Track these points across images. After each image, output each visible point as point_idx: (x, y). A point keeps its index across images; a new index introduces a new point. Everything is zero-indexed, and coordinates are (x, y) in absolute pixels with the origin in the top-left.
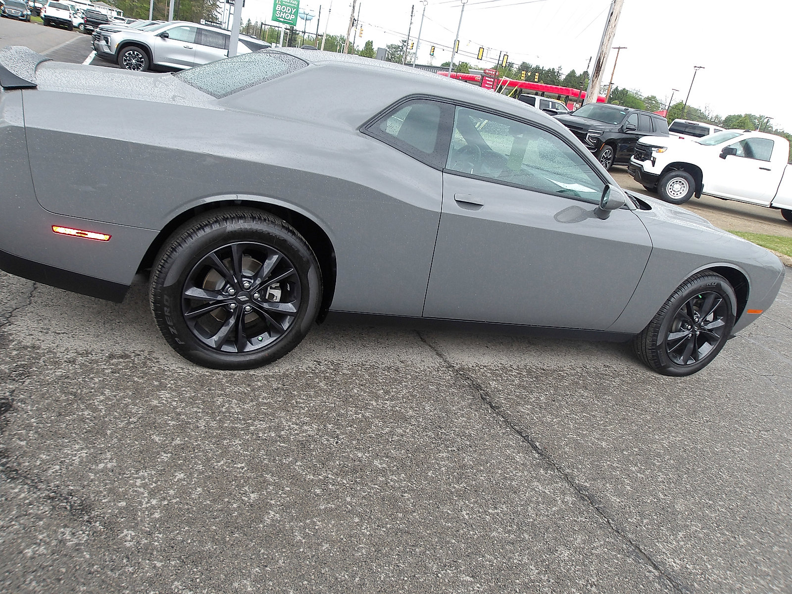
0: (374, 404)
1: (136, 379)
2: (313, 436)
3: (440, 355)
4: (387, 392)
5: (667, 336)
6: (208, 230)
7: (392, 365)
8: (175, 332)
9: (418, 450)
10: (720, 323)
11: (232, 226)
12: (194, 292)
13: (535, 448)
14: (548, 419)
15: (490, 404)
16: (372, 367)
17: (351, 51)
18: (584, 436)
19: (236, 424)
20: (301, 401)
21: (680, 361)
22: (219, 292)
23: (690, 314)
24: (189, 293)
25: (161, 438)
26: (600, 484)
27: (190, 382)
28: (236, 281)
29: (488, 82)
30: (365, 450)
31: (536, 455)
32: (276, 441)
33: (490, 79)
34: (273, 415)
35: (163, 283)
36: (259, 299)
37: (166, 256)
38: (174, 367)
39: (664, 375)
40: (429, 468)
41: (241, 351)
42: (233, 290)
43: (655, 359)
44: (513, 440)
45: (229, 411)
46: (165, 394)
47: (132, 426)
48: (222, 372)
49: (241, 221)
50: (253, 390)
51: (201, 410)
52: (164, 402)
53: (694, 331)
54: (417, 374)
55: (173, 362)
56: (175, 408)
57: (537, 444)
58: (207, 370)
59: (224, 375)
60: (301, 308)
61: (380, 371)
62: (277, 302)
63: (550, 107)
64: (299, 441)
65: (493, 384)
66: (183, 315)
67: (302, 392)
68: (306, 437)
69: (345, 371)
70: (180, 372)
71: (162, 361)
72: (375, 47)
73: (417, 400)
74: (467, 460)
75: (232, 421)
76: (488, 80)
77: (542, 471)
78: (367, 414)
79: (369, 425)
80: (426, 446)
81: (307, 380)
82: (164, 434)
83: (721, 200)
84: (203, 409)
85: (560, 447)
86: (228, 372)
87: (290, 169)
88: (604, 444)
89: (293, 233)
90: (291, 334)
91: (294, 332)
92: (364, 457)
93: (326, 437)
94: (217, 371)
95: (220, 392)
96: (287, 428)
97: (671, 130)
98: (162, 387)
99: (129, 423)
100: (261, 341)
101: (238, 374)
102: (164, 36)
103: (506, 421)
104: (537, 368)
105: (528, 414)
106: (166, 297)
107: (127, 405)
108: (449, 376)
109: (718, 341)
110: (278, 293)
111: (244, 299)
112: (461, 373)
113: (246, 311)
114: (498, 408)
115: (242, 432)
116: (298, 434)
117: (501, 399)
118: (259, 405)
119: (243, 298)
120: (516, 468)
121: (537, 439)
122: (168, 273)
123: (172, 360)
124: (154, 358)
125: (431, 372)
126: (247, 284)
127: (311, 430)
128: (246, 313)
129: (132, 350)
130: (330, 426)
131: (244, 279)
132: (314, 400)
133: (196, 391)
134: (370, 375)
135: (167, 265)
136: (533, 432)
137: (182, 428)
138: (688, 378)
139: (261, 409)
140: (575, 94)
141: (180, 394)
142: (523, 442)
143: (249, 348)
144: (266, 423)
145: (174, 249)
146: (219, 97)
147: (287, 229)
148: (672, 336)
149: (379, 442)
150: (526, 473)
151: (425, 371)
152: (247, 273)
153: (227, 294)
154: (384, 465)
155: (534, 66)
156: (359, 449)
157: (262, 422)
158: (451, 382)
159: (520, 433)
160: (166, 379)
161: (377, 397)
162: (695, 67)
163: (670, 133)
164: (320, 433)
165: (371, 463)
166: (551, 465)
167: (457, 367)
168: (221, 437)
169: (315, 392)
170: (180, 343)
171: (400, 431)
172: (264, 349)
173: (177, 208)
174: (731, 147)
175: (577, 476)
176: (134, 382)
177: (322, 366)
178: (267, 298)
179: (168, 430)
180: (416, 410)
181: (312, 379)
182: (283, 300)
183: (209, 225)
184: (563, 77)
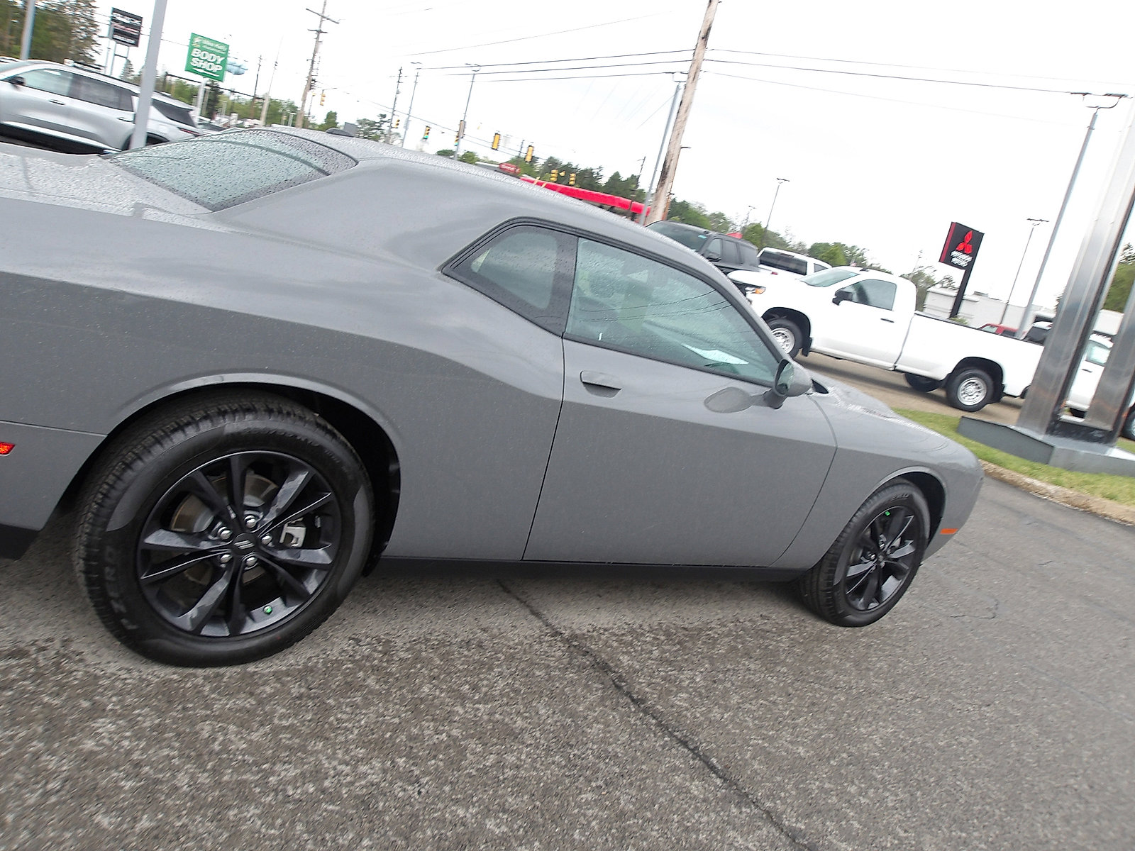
0: (461, 711)
1: (46, 699)
2: (378, 784)
3: (537, 614)
4: (475, 688)
5: (846, 571)
6: (191, 432)
7: (471, 637)
8: (123, 609)
9: (547, 792)
10: (908, 549)
11: (232, 425)
12: (159, 538)
13: (712, 768)
14: (716, 714)
15: (629, 694)
16: (442, 643)
17: (306, 124)
18: (771, 740)
19: (245, 773)
20: (345, 717)
21: (860, 603)
22: (202, 536)
23: (875, 538)
24: (151, 540)
25: (113, 820)
26: (817, 821)
27: (147, 696)
28: (233, 516)
30: (467, 802)
31: (719, 782)
32: (319, 802)
34: (303, 748)
35: (105, 525)
36: (270, 545)
37: (111, 477)
38: (112, 668)
39: (841, 626)
40: (572, 826)
41: (235, 632)
42: (228, 532)
43: (830, 605)
44: (678, 757)
45: (225, 749)
46: (105, 726)
47: (53, 799)
48: (200, 671)
49: (249, 417)
50: (260, 703)
51: (176, 753)
52: (105, 741)
53: (878, 562)
54: (512, 651)
55: (110, 659)
56: (129, 752)
57: (714, 761)
58: (173, 669)
59: (206, 678)
60: (339, 557)
61: (454, 648)
62: (297, 548)
64: (357, 797)
65: (625, 659)
66: (137, 578)
67: (342, 700)
68: (365, 786)
69: (403, 655)
70: (126, 679)
71: (90, 659)
72: (341, 121)
73: (523, 699)
74: (625, 803)
75: (235, 770)
77: (734, 810)
78: (455, 732)
79: (462, 752)
80: (559, 782)
81: (346, 675)
82: (117, 810)
83: (833, 359)
84: (179, 749)
85: (746, 763)
86: (210, 671)
87: (338, 332)
88: (801, 750)
89: (334, 436)
90: (320, 600)
91: (325, 596)
92: (468, 815)
93: (400, 784)
94: (191, 671)
95: (203, 712)
96: (332, 772)
97: (762, 263)
98: (97, 711)
99: (47, 794)
100: (269, 613)
101: (229, 672)
102: (16, 81)
103: (659, 724)
104: (676, 628)
105: (687, 709)
106: (109, 549)
107: (36, 756)
108: (558, 650)
109: (905, 574)
110: (299, 533)
111: (247, 546)
112: (575, 644)
113: (247, 566)
114: (643, 701)
115: (258, 790)
116: (352, 783)
117: (641, 685)
118: (276, 731)
119: (244, 544)
120: (697, 810)
121: (711, 751)
122: (116, 507)
123: (107, 655)
124: (73, 652)
125: (531, 645)
126: (252, 521)
127: (372, 771)
128: (247, 568)
129: (29, 639)
130: (401, 761)
131: (247, 512)
132: (365, 714)
133: (161, 713)
134: (442, 657)
135: (114, 494)
136: (704, 739)
137: (149, 794)
138: (868, 628)
139: (281, 739)
141: (133, 723)
142: (694, 759)
143: (250, 627)
144: (295, 768)
145: (128, 466)
146: (214, 209)
147: (324, 428)
148: (853, 571)
149: (486, 785)
150: (713, 816)
151: (521, 643)
152: (251, 501)
153: (216, 538)
154: (504, 829)
155: (565, 163)
156: (457, 801)
157: (286, 766)
158: (566, 661)
159: (685, 744)
160: (102, 694)
161: (463, 699)
162: (778, 179)
163: (761, 266)
164: (389, 777)
165: (481, 826)
166: (744, 799)
167: (567, 634)
168: (221, 806)
169: (365, 698)
170: (131, 627)
171: (511, 759)
172: (274, 627)
173: (141, 395)
174: (845, 290)
175: (784, 812)
176: (45, 705)
177: (364, 648)
178: (282, 541)
179: (124, 800)
180: (527, 718)
181: (352, 672)
182: (309, 543)
183: (193, 422)
184: (603, 181)
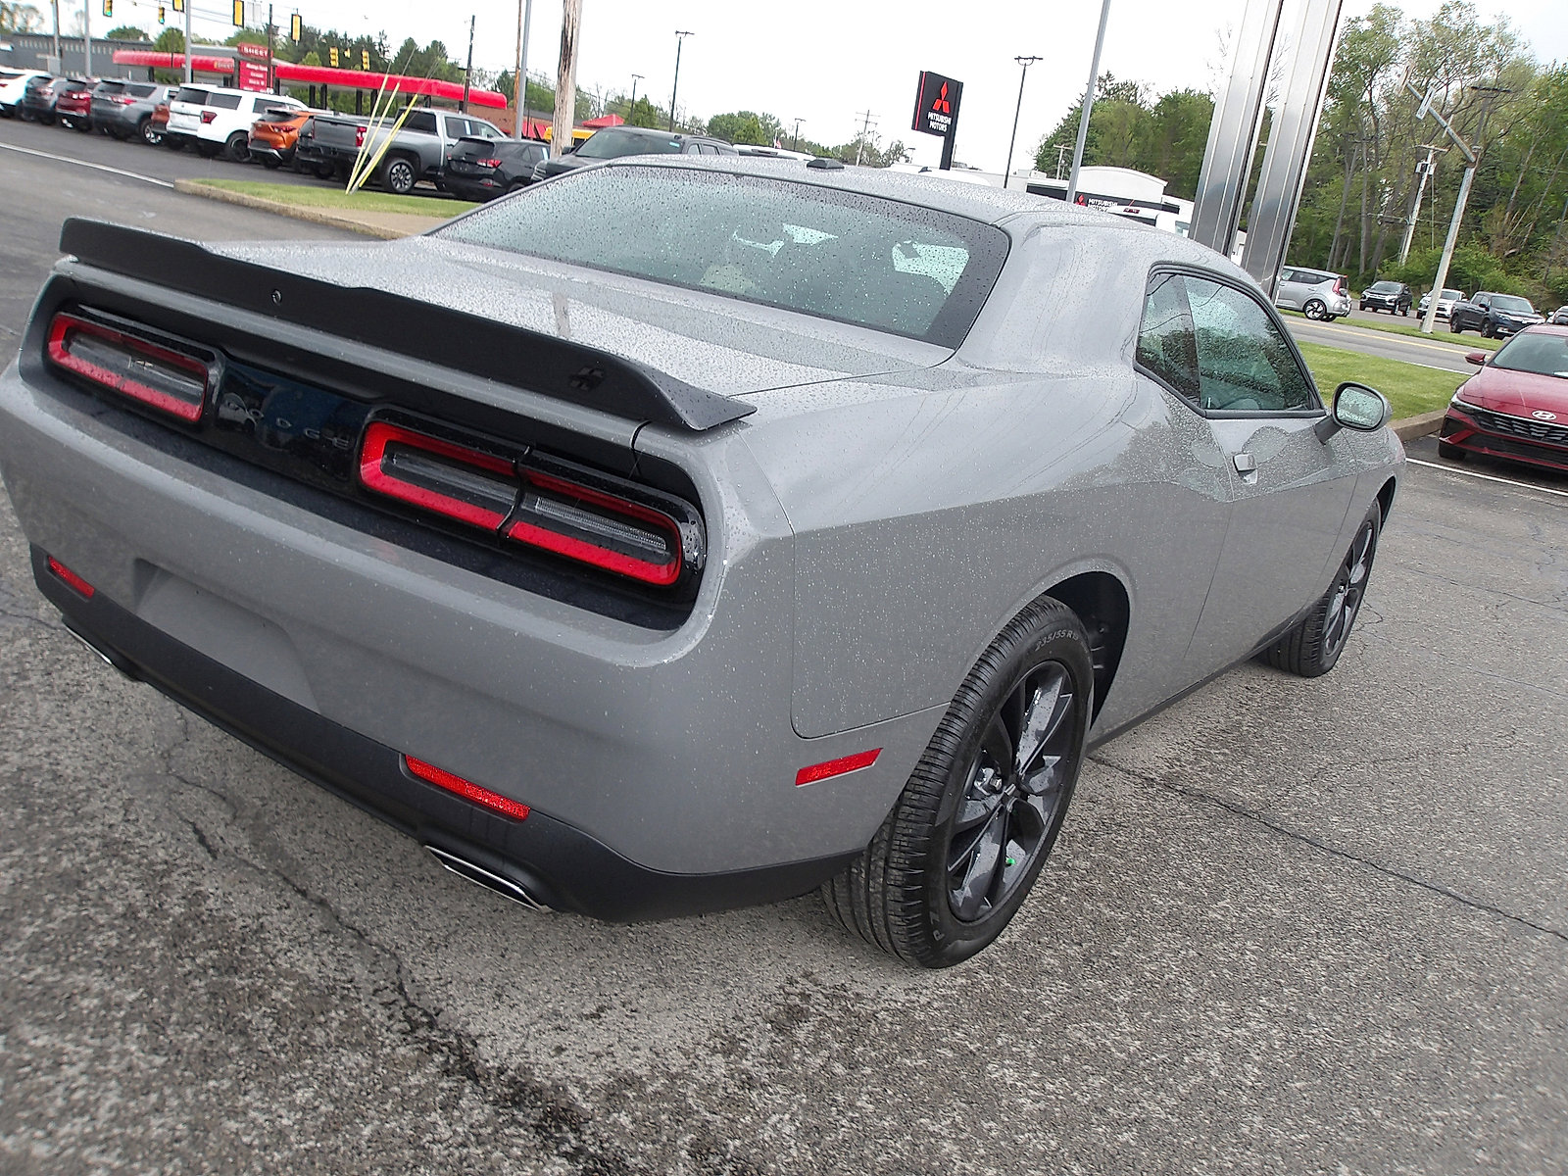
3: (1102, 761)
8: (937, 918)
10: (1361, 570)
29: (253, 74)
33: (256, 68)
35: (933, 819)
39: (1312, 678)
42: (1000, 781)
44: (1425, 898)
53: (1345, 593)
63: (468, 132)
66: (946, 875)
76: (254, 71)
100: (1009, 865)
103: (1363, 863)
105: (1358, 835)
106: (935, 848)
108: (1179, 803)
111: (1012, 791)
112: (1180, 789)
122: (943, 791)
124: (835, 988)
125: (1152, 806)
140: (443, 92)
143: (1002, 889)
151: (1142, 806)
153: (992, 791)
158: (1202, 814)
159: (1409, 879)
162: (677, 32)
167: (1156, 777)
170: (938, 938)
184: (394, 54)
